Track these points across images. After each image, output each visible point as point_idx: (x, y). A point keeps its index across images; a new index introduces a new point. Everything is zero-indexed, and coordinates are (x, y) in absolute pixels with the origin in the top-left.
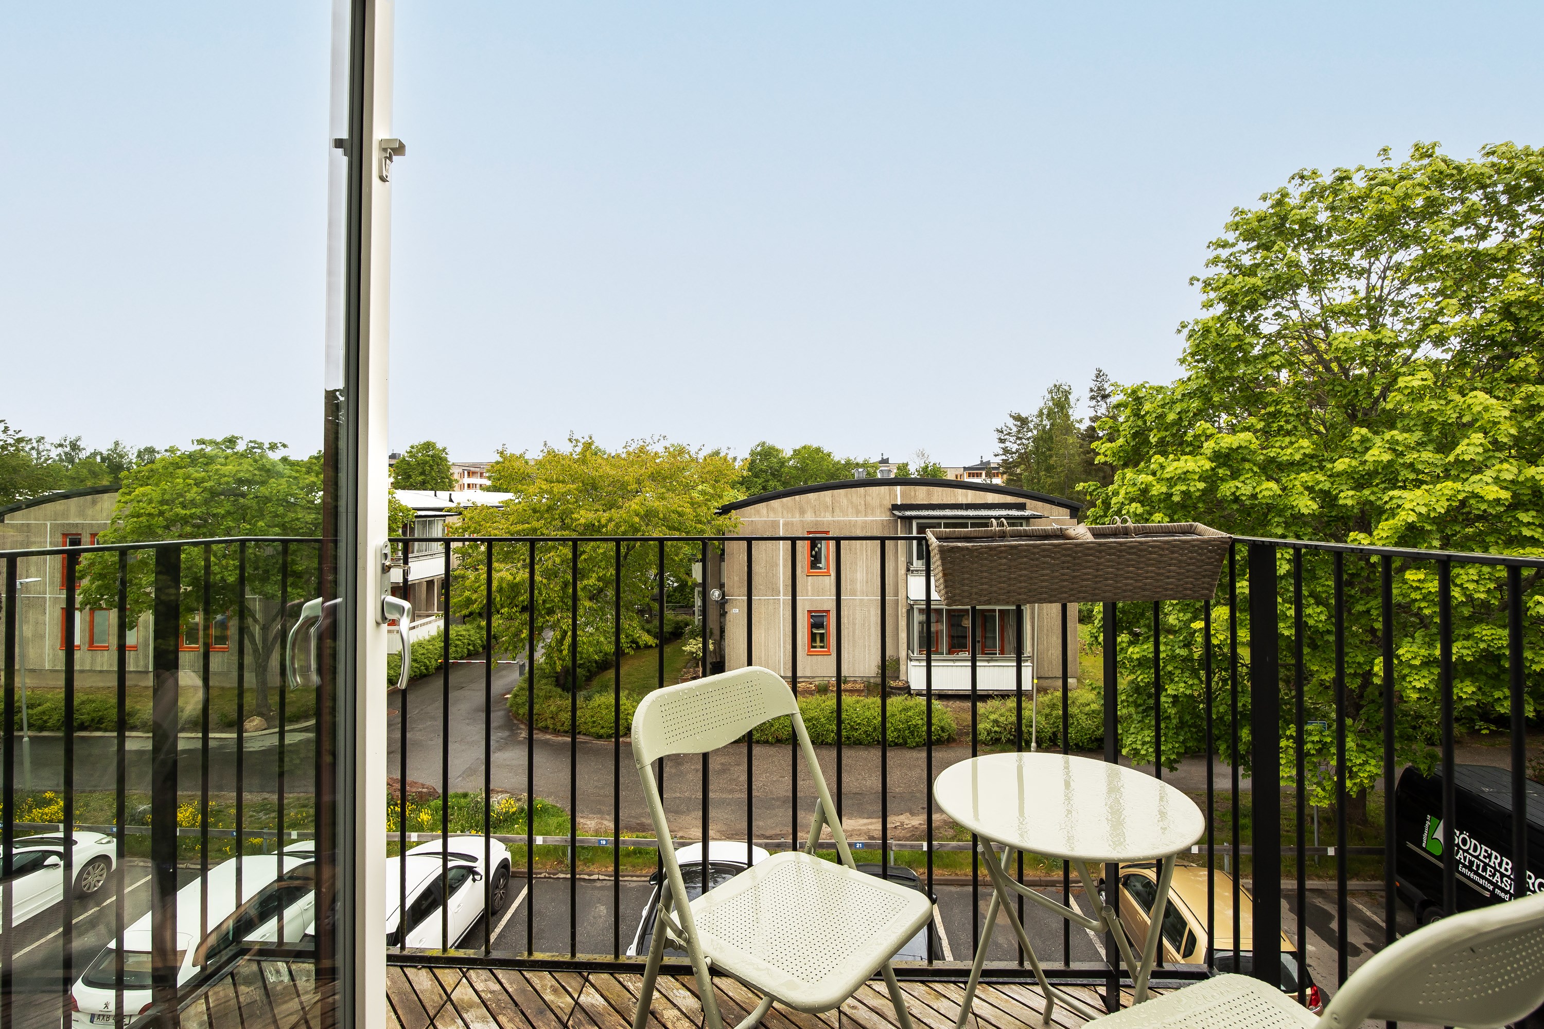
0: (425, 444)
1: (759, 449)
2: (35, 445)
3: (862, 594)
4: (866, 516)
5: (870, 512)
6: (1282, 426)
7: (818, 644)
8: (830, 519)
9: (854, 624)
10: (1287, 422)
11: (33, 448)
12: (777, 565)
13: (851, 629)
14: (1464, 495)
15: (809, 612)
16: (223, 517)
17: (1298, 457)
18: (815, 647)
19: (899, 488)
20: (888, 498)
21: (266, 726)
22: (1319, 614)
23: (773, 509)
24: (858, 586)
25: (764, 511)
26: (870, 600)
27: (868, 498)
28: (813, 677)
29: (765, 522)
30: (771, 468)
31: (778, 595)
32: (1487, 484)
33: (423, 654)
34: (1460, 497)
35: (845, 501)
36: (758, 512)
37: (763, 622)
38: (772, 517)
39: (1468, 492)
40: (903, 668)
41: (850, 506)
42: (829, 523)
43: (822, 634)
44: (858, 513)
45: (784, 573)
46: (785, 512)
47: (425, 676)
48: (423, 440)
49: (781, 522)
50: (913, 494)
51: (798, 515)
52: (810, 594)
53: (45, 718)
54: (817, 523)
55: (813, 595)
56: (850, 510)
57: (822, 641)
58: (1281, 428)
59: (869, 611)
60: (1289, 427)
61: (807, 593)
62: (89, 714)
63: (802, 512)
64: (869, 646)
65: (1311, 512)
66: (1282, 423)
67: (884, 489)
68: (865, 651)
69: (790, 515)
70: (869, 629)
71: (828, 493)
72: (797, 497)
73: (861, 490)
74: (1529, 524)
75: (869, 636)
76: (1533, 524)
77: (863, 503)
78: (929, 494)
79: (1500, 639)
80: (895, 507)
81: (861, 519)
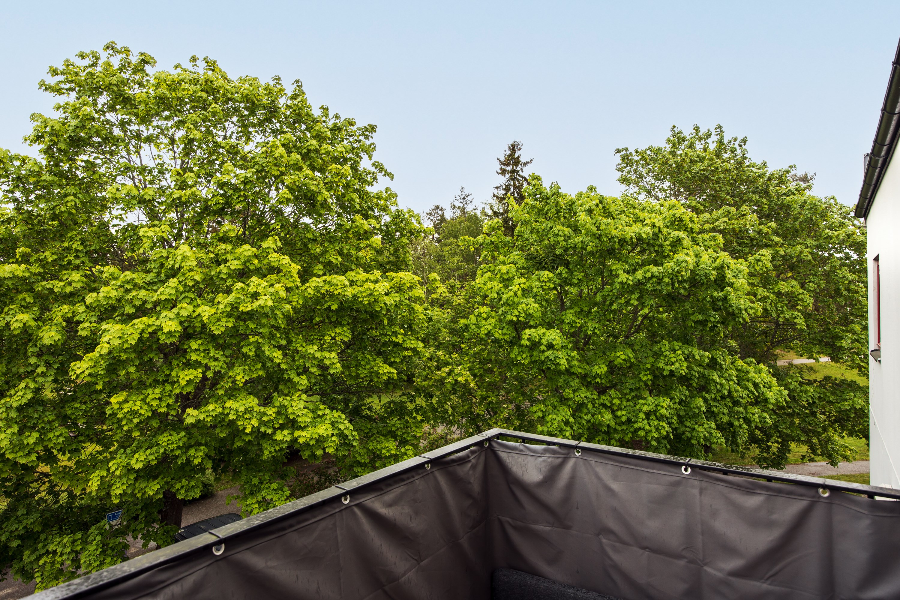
6: (71, 261)
10: (77, 257)
14: (154, 328)
17: (68, 290)
22: (58, 436)
32: (170, 319)
34: (150, 330)
39: (157, 326)
58: (70, 263)
60: (77, 262)
65: (53, 343)
66: (72, 258)
74: (196, 350)
76: (199, 350)
79: (172, 443)
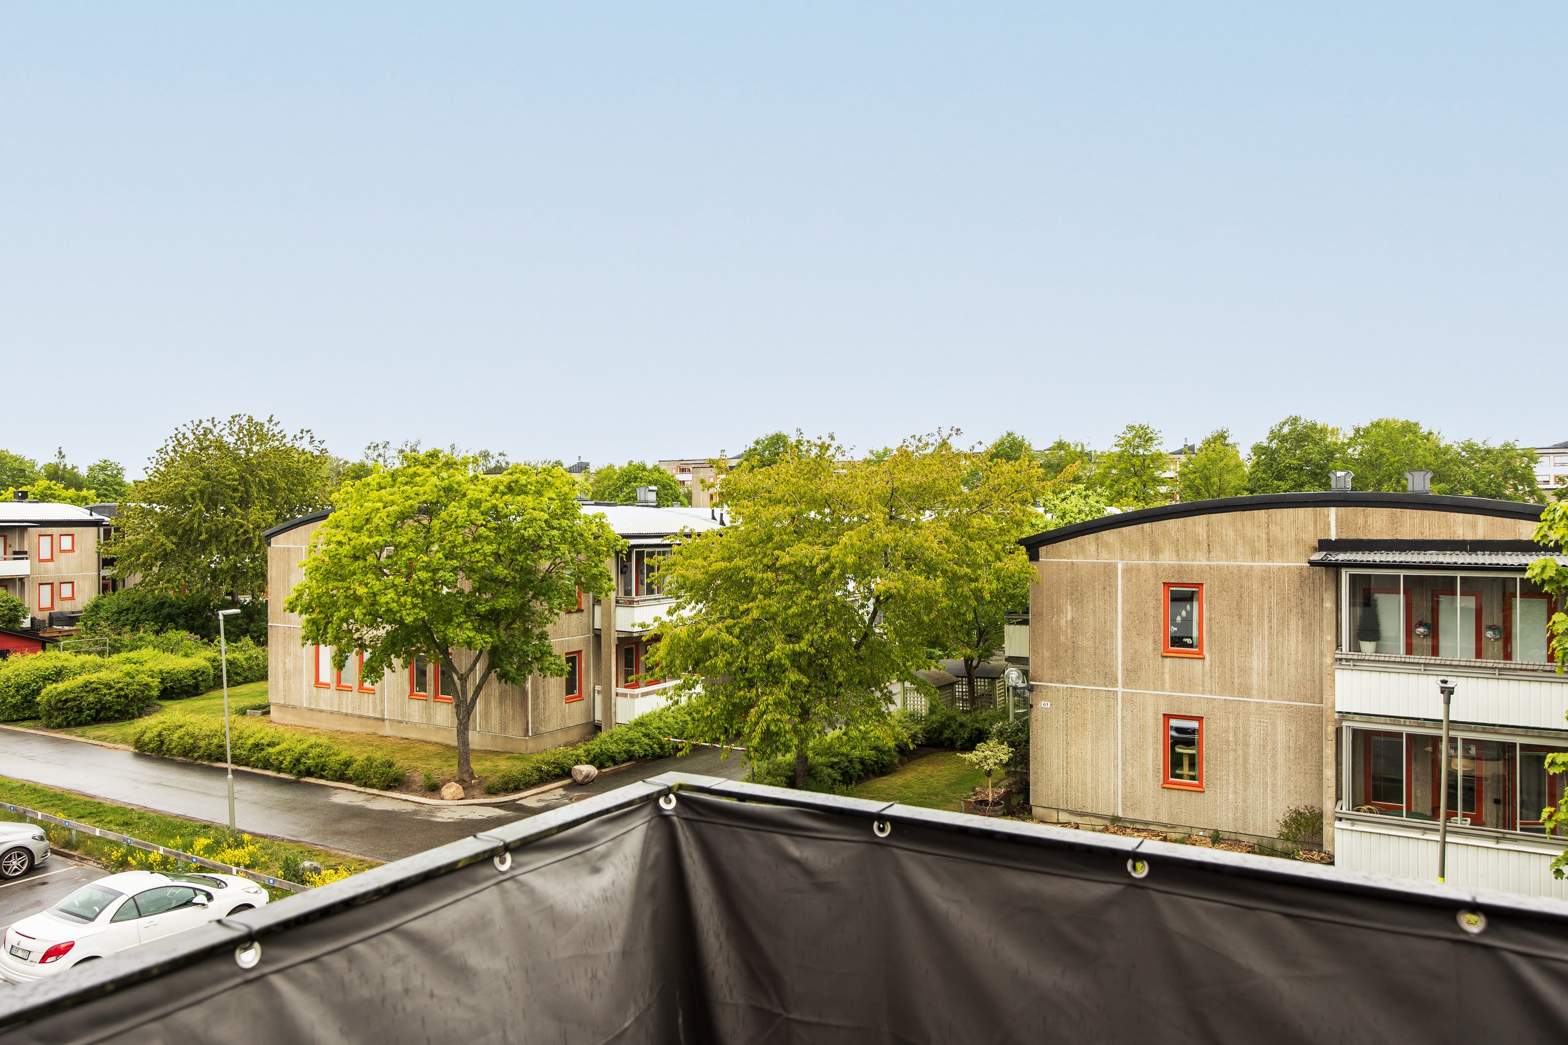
0: (772, 438)
1: (1286, 430)
2: (381, 451)
3: (1261, 693)
4: (1269, 559)
5: (1276, 552)
7: (1186, 771)
8: (1204, 562)
9: (1246, 745)
11: (380, 455)
12: (1113, 636)
13: (1240, 752)
15: (1167, 717)
16: (406, 546)
18: (1180, 776)
19: (1333, 510)
20: (1311, 528)
21: (463, 795)
23: (1107, 545)
24: (1255, 681)
25: (1093, 548)
26: (1276, 706)
27: (1273, 527)
28: (1173, 827)
29: (1094, 564)
30: (1307, 462)
31: (1114, 683)
33: (659, 728)
35: (1231, 534)
36: (1082, 550)
37: (1089, 726)
38: (1104, 558)
40: (1327, 829)
41: (1240, 542)
42: (1202, 570)
43: (1192, 757)
44: (1254, 553)
45: (1124, 650)
46: (1126, 551)
47: (660, 757)
48: (772, 432)
49: (1120, 566)
50: (1361, 521)
51: (1147, 556)
52: (1167, 687)
53: (281, 758)
54: (1181, 570)
55: (1173, 689)
56: (1240, 549)
57: (1192, 766)
59: (1274, 725)
61: (1163, 685)
62: (314, 759)
63: (1155, 551)
64: (1274, 785)
67: (1304, 514)
68: (1265, 793)
69: (1134, 556)
70: (1274, 756)
71: (1201, 519)
72: (1147, 526)
73: (1261, 514)
75: (1274, 768)
77: (1264, 536)
78: (1393, 521)
80: (1325, 545)
81: (1259, 564)
